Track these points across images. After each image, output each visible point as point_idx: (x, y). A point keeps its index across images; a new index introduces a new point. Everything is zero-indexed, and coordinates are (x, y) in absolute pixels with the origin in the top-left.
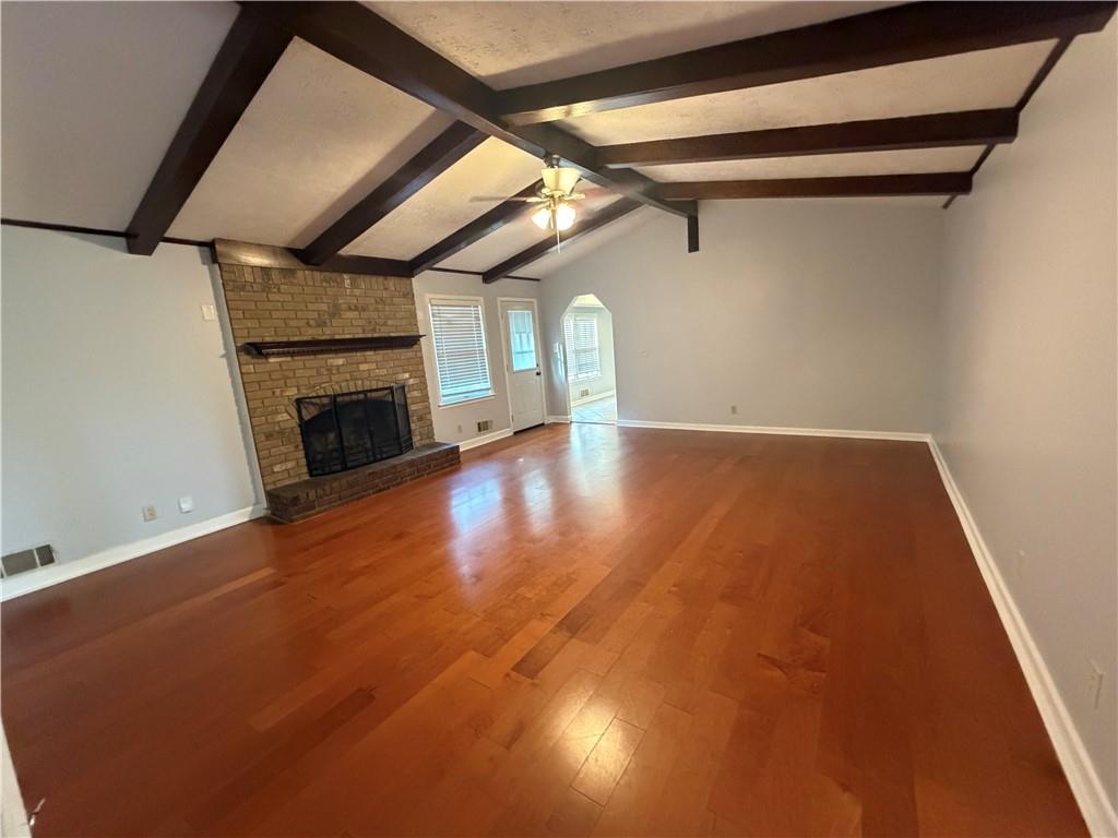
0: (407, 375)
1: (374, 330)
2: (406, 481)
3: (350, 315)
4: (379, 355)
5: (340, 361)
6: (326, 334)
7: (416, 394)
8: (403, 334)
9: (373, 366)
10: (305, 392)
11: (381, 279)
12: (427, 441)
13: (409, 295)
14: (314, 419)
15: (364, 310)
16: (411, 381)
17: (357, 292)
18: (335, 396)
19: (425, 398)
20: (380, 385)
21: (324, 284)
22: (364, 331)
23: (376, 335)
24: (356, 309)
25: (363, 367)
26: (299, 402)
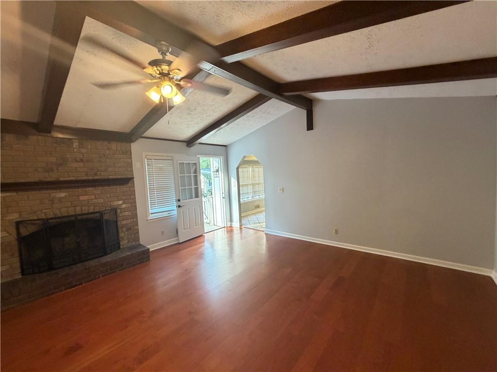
0: (121, 202)
1: (96, 174)
2: (99, 277)
3: (75, 165)
4: (98, 190)
5: (63, 195)
6: (52, 177)
7: (127, 213)
8: (120, 177)
9: (93, 197)
10: (26, 217)
11: (105, 143)
12: (134, 243)
13: (129, 153)
14: (32, 235)
15: (87, 161)
16: (124, 206)
17: (83, 151)
18: (48, 219)
19: (135, 216)
20: (97, 209)
21: (55, 145)
22: (87, 175)
23: (96, 178)
24: (82, 161)
25: (81, 198)
26: (18, 224)
